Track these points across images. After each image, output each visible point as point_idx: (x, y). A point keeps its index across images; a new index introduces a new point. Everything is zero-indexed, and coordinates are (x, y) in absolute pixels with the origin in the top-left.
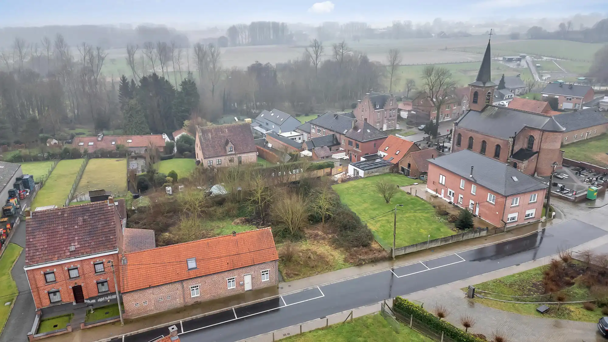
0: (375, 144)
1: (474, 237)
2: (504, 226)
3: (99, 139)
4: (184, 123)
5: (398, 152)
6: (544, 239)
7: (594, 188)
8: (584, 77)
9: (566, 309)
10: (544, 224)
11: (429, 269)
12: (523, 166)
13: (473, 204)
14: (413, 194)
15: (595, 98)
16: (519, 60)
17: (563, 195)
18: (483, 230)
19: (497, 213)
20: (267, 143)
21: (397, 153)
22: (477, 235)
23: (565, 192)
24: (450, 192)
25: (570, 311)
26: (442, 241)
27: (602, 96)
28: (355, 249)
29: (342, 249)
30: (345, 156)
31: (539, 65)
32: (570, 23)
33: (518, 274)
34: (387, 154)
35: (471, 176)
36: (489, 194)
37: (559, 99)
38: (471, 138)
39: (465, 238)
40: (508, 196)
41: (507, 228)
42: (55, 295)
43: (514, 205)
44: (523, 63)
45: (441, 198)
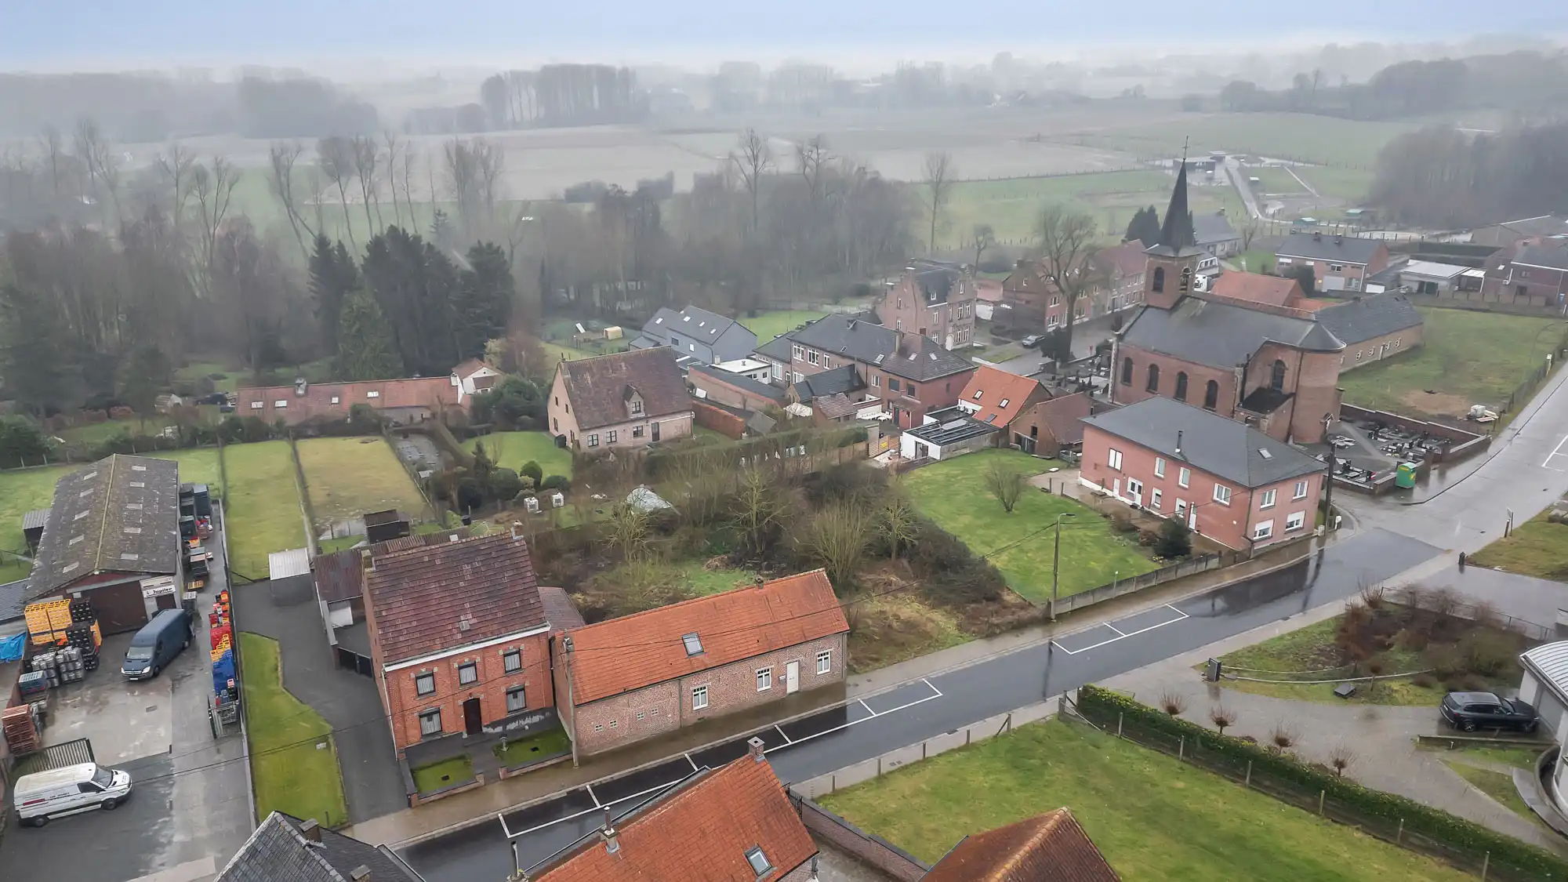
0: (948, 385)
1: (1197, 572)
2: (1250, 546)
3: (300, 392)
4: (485, 347)
5: (1005, 402)
6: (1322, 570)
7: (1411, 465)
8: (1359, 207)
9: (1385, 688)
10: (1321, 540)
11: (1125, 636)
12: (1266, 424)
13: (1183, 507)
14: (1056, 491)
15: (1390, 265)
16: (1210, 166)
17: (1349, 482)
18: (1213, 556)
19: (1235, 522)
20: (693, 387)
21: (1003, 404)
22: (1202, 567)
23: (1352, 474)
24: (1133, 484)
25: (1392, 691)
26: (1138, 582)
27: (1403, 259)
28: (973, 605)
29: (948, 608)
30: (881, 414)
31: (1257, 179)
32: (1318, 74)
33: (1289, 634)
34: (981, 407)
35: (1178, 450)
36: (1216, 485)
37: (1315, 269)
38: (1154, 369)
39: (1181, 573)
40: (1256, 488)
41: (1255, 551)
42: (430, 719)
43: (1266, 505)
44: (1219, 172)
45: (1113, 497)
